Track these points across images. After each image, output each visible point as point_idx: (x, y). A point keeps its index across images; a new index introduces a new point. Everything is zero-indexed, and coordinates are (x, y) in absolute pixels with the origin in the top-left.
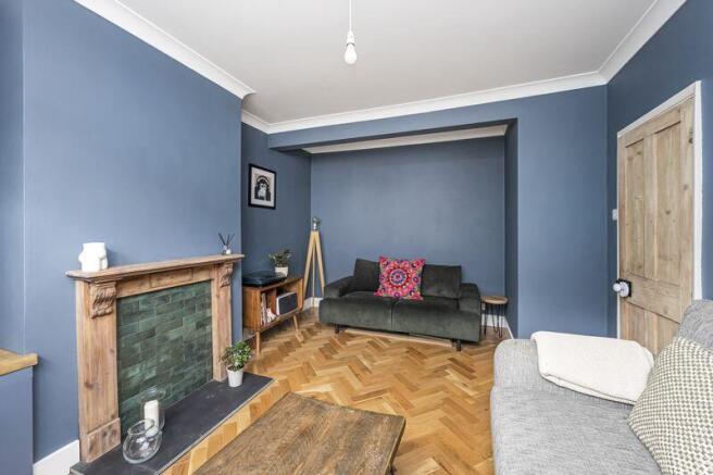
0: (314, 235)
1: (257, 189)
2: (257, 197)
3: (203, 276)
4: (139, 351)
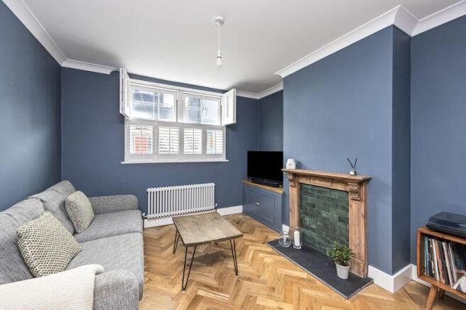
3: (340, 187)
4: (309, 211)
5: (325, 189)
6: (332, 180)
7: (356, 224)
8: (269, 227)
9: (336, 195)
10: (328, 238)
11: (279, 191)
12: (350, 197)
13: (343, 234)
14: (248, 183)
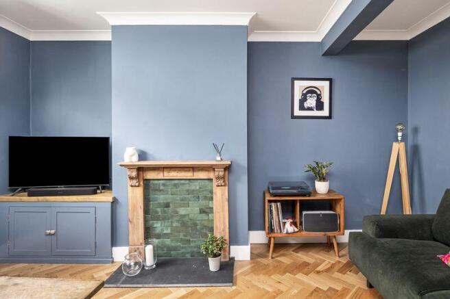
0: (398, 148)
1: (303, 99)
2: (302, 108)
3: (202, 175)
4: (160, 214)
5: (182, 182)
6: (193, 168)
7: (221, 210)
8: (78, 262)
9: (195, 186)
10: (188, 238)
11: (104, 198)
12: (215, 183)
13: (206, 227)
14: (17, 198)
